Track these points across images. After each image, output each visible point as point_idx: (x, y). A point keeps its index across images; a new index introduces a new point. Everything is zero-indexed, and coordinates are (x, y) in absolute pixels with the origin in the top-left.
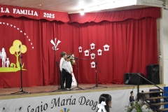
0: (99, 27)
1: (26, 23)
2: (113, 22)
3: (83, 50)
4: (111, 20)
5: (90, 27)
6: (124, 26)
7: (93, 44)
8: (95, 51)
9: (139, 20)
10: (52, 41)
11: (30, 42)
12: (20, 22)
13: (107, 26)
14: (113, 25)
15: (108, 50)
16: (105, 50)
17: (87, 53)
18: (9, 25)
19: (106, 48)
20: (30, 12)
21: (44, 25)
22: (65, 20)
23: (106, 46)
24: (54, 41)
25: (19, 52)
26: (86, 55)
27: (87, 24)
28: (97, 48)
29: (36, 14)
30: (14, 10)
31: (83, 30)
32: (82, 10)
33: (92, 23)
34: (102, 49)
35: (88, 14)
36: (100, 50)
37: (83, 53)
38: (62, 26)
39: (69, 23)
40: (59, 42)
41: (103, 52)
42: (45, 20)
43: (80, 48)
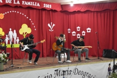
0: (83, 14)
1: (31, 11)
2: (94, 12)
3: (71, 31)
4: (93, 10)
5: (76, 14)
6: (102, 14)
7: (79, 27)
8: (80, 32)
9: (114, 10)
10: (49, 25)
11: (33, 25)
12: (27, 11)
13: (90, 14)
14: (94, 13)
15: (90, 32)
16: (88, 32)
17: (74, 34)
18: (19, 13)
19: (89, 30)
20: (34, 4)
21: (44, 12)
22: (59, 9)
23: (89, 29)
24: (50, 24)
25: (26, 33)
26: (73, 35)
27: (74, 12)
28: (82, 30)
29: (38, 5)
30: (23, 2)
31: (72, 16)
32: (72, 2)
33: (79, 12)
34: (86, 31)
35: (76, 5)
36: (84, 32)
37: (71, 34)
38: (56, 13)
39: (61, 11)
40: (54, 25)
41: (86, 33)
42: (45, 9)
43: (69, 30)
